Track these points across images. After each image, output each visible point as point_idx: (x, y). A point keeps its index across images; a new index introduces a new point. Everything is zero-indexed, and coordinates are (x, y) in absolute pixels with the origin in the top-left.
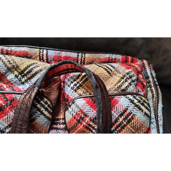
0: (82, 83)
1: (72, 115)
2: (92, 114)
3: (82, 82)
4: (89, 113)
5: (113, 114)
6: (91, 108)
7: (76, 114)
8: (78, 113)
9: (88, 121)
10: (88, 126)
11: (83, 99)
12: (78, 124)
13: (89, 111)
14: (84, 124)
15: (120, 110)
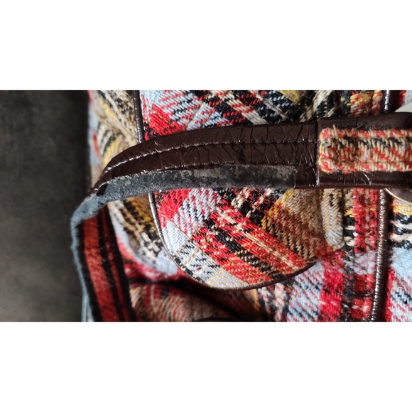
0: (140, 224)
1: (213, 266)
2: (204, 201)
3: (137, 225)
4: (203, 212)
5: (197, 122)
6: (185, 203)
7: (208, 253)
8: (205, 247)
9: (229, 214)
10: (248, 215)
11: (163, 230)
12: (244, 249)
13: (195, 210)
14: (239, 227)
15: (183, 98)
